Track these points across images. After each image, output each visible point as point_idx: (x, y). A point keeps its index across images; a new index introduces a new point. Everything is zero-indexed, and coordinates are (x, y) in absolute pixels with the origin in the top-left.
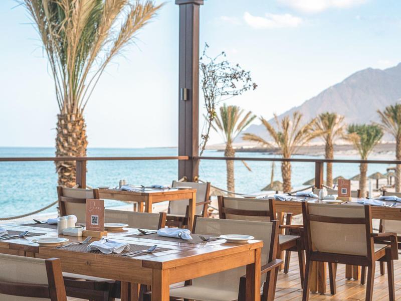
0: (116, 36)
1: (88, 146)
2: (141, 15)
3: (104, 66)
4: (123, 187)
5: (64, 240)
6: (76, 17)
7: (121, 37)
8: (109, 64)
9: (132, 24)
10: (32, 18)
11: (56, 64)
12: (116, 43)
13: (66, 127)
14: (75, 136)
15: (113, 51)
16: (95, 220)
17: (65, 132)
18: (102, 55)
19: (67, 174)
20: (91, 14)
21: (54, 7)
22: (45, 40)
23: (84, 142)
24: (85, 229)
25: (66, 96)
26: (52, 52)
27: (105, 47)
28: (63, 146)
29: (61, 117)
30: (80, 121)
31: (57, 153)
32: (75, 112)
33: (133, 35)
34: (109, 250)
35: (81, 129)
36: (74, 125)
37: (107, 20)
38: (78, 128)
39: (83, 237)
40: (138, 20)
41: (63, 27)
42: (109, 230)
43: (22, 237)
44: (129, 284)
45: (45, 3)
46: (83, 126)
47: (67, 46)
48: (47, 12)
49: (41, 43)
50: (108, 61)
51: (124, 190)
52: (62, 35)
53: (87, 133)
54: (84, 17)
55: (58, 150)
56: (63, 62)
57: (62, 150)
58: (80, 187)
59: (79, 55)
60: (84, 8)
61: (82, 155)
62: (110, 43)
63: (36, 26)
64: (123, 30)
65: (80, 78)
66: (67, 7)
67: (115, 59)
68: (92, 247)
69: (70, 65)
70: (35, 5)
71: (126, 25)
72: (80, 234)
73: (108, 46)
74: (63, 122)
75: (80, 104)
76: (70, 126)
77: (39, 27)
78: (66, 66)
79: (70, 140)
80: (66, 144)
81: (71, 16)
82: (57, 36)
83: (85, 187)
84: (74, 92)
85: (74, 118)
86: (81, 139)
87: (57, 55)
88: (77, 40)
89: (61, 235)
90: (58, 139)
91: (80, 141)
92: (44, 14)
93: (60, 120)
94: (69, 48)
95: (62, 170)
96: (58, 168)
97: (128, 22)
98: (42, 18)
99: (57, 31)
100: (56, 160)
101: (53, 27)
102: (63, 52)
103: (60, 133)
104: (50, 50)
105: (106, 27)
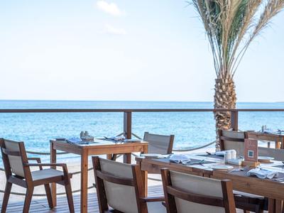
0: (257, 22)
1: (237, 101)
2: (275, 6)
3: (248, 44)
4: (265, 131)
5: (230, 167)
6: (229, 10)
7: (260, 23)
8: (252, 42)
9: (268, 13)
10: (197, 12)
11: (214, 43)
12: (257, 27)
13: (221, 88)
14: (227, 94)
15: (254, 33)
16: (251, 154)
17: (221, 91)
18: (246, 36)
19: (222, 121)
20: (239, 8)
21: (213, 5)
22: (207, 28)
23: (234, 98)
24: (244, 160)
25: (221, 66)
26: (211, 36)
27: (249, 30)
28: (219, 101)
29: (218, 81)
30: (231, 83)
31: (215, 106)
32: (227, 77)
33: (270, 21)
34: (263, 176)
35: (232, 89)
36: (227, 86)
37: (251, 11)
38: (229, 88)
39: (242, 165)
40: (273, 9)
41: (219, 18)
42: (261, 161)
43: (200, 164)
44: (275, 200)
45: (206, 2)
46: (233, 87)
47: (222, 31)
48: (208, 8)
49: (204, 30)
50: (251, 40)
51: (265, 133)
52: (219, 23)
53: (236, 92)
54: (234, 10)
55: (216, 104)
56: (219, 42)
57: (218, 104)
58: (234, 130)
59: (230, 37)
60: (234, 4)
61: (232, 108)
62: (252, 28)
63: (200, 18)
64: (262, 18)
65: (231, 53)
66: (222, 4)
67: (256, 39)
68: (251, 173)
69: (224, 44)
70: (200, 4)
71: (264, 14)
72: (240, 163)
73: (251, 30)
74: (219, 84)
75: (231, 72)
76: (224, 87)
77: (203, 19)
78: (221, 46)
79: (224, 97)
80: (221, 100)
81: (225, 10)
82: (215, 24)
83: (237, 130)
84: (227, 63)
85: (227, 82)
86: (232, 96)
87: (215, 38)
88: (229, 26)
89: (227, 163)
90: (215, 96)
91: (231, 98)
92: (206, 10)
93: (217, 83)
94: (223, 32)
95: (219, 118)
96: (215, 117)
97: (266, 12)
98: (205, 12)
99: (215, 21)
100: (214, 111)
101: (212, 18)
102: (219, 35)
103: (217, 92)
104: (210, 34)
105: (249, 16)
